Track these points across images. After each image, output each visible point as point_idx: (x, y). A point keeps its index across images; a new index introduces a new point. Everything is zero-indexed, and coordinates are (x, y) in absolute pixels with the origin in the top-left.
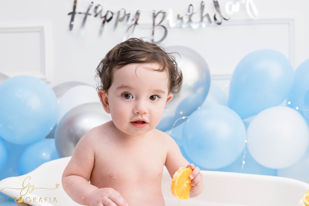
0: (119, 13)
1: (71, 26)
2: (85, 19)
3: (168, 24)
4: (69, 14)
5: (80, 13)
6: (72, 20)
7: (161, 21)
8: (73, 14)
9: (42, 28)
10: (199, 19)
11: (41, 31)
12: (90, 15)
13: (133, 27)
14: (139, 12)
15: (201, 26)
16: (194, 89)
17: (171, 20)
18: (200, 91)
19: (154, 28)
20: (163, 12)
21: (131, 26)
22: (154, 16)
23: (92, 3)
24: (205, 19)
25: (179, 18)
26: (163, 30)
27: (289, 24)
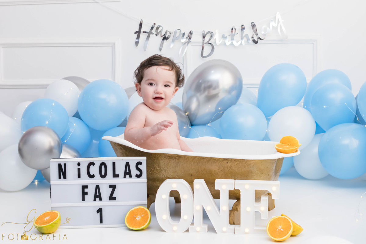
0: (175, 32)
1: (137, 43)
2: (148, 37)
3: (215, 42)
4: (136, 33)
5: (145, 32)
6: (138, 37)
7: (209, 40)
8: (138, 33)
9: (114, 43)
10: (240, 38)
11: (113, 46)
12: (153, 34)
13: (187, 43)
14: (191, 32)
15: (241, 44)
16: (229, 91)
17: (217, 39)
18: (234, 93)
19: (203, 44)
20: (211, 32)
21: (185, 43)
22: (204, 37)
23: (155, 24)
24: (245, 39)
25: (224, 37)
26: (210, 47)
27: (313, 43)
